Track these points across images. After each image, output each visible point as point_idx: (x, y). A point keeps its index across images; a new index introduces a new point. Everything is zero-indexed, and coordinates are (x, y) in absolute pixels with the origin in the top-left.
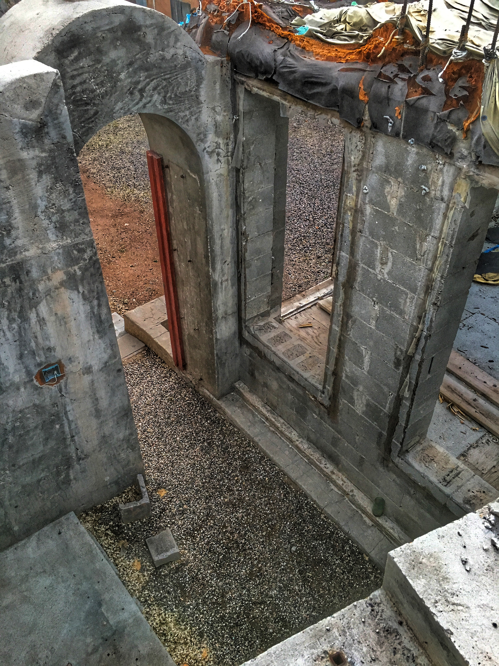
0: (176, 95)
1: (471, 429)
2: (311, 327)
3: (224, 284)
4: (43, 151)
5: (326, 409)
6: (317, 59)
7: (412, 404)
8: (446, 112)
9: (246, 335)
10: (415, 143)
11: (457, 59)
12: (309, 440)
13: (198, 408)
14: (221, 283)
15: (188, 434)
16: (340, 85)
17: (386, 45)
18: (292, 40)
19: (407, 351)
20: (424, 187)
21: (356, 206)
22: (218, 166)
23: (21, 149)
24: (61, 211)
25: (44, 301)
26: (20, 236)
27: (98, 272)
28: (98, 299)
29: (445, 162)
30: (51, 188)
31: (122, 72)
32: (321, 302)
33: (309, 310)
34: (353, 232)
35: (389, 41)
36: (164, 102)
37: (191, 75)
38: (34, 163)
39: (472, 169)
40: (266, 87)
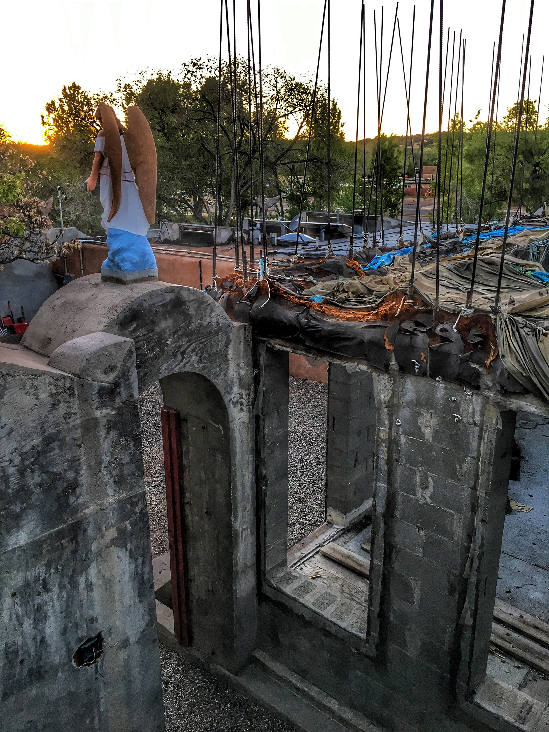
0: (209, 355)
1: (514, 666)
2: (320, 577)
3: (245, 533)
4: (114, 409)
5: (373, 661)
6: (338, 320)
7: (474, 634)
8: (468, 354)
9: (266, 590)
10: (442, 380)
11: (467, 315)
12: (352, 706)
13: (212, 691)
14: (242, 532)
15: (207, 725)
16: (366, 339)
17: (400, 307)
18: (310, 306)
19: (461, 575)
20: (456, 415)
21: (390, 437)
22: (241, 415)
23: (97, 409)
24: (121, 465)
25: (95, 562)
26: (83, 493)
27: (146, 526)
28: (143, 556)
29: (473, 393)
30: (115, 443)
31: (170, 338)
32: (323, 549)
33: (313, 559)
34: (389, 462)
35: (401, 304)
36: (200, 361)
37: (222, 338)
38: (105, 421)
39: (499, 397)
40: (288, 345)
